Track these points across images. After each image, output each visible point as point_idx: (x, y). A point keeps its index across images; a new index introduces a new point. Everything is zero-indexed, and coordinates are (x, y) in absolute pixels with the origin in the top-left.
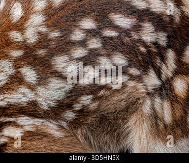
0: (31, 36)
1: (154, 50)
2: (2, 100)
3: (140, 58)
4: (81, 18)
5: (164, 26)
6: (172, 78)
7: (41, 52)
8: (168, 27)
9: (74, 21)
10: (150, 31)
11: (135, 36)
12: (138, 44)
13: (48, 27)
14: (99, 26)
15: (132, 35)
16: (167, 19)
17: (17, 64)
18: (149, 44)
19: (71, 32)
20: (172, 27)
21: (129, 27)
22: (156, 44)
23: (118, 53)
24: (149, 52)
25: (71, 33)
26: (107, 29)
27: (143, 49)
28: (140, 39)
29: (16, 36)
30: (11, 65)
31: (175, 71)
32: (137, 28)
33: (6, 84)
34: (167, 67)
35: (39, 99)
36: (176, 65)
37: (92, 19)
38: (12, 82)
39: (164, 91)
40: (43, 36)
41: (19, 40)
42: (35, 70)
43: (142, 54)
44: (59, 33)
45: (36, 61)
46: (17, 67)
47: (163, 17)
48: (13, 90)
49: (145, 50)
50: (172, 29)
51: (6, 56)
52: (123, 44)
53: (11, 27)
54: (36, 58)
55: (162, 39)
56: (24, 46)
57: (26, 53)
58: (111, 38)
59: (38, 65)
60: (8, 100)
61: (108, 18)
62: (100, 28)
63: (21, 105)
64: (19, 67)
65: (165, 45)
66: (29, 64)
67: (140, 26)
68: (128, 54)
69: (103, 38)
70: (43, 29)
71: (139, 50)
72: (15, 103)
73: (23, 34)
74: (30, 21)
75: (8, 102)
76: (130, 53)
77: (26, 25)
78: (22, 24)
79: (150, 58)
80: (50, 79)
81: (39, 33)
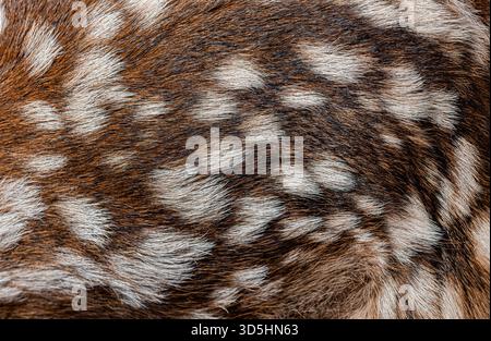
0: (85, 115)
1: (421, 140)
2: (6, 285)
3: (385, 166)
4: (219, 59)
5: (448, 75)
6: (469, 220)
7: (117, 160)
8: (457, 76)
9: (202, 68)
10: (409, 89)
11: (369, 104)
12: (378, 126)
13: (130, 90)
14: (271, 78)
15: (362, 100)
16: (455, 54)
17: (49, 190)
18: (407, 125)
19: (195, 100)
20: (468, 77)
21: (351, 79)
22: (425, 124)
23: (325, 154)
24: (409, 147)
25: (195, 102)
26: (293, 88)
27: (391, 140)
28: (384, 112)
29: (40, 113)
30: (31, 194)
31: (478, 201)
32: (375, 81)
33: (20, 242)
34: (456, 189)
35: (115, 283)
36: (481, 183)
37: (250, 59)
38: (36, 240)
39: (445, 255)
40: (119, 114)
41: (50, 126)
42: (102, 206)
43: (389, 153)
44: (163, 104)
45: (104, 183)
46: (50, 199)
47: (444, 49)
48: (39, 259)
49: (399, 141)
50: (467, 83)
51: (17, 171)
52: (339, 128)
53: (26, 90)
54: (102, 174)
55: (444, 110)
56: (65, 142)
57: (73, 163)
58: (306, 113)
59: (109, 194)
60: (24, 284)
61: (293, 55)
62: (274, 85)
63: (62, 295)
64: (55, 200)
65: (451, 127)
66: (83, 191)
67: (382, 75)
68: (352, 156)
69: (285, 112)
70: (119, 95)
71: (381, 141)
72: (43, 291)
73: (60, 110)
74: (80, 71)
75: (24, 289)
76: (357, 154)
77: (68, 85)
78: (57, 82)
79: (411, 163)
80: (146, 231)
81: (108, 107)
